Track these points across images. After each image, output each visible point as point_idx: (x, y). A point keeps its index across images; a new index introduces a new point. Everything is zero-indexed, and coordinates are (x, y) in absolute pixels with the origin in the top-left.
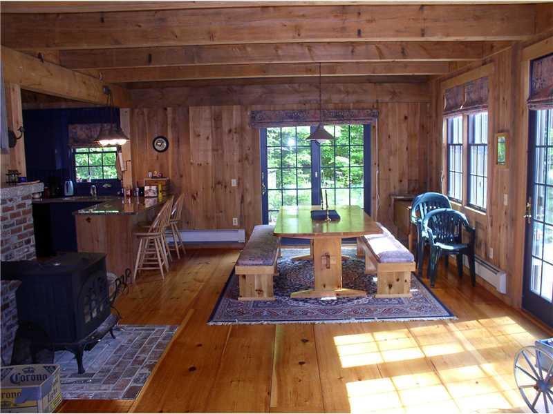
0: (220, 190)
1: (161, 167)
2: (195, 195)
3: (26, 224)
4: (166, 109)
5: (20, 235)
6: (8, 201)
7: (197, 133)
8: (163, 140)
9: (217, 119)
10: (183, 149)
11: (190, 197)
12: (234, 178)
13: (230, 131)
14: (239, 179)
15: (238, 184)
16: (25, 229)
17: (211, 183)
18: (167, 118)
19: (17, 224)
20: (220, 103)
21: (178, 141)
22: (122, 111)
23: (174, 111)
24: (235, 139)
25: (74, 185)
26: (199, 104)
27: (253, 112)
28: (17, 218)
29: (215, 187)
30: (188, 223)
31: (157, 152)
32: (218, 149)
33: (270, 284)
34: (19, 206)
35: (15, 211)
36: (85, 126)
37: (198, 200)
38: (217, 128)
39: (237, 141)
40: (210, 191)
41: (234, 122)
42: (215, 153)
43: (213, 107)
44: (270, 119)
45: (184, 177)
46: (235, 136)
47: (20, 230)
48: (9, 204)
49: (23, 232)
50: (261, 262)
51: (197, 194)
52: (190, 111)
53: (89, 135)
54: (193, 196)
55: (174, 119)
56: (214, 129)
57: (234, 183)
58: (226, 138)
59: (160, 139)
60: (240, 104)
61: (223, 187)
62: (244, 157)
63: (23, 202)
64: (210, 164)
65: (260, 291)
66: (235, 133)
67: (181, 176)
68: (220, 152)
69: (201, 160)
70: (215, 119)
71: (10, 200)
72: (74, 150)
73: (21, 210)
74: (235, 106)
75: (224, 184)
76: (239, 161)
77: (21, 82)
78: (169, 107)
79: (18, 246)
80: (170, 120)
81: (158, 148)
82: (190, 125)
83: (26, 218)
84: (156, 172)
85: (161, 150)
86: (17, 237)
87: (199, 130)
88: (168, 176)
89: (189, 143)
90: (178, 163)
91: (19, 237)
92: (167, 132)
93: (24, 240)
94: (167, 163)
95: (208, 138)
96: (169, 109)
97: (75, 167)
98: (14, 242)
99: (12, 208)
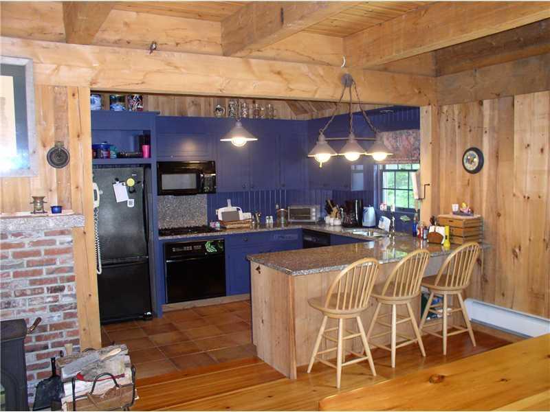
1: (472, 196)
2: (517, 249)
3: (52, 267)
4: (481, 103)
5: (35, 280)
7: (526, 143)
8: (475, 154)
10: (504, 169)
11: (509, 253)
18: (482, 116)
19: (28, 266)
22: (423, 111)
23: (493, 108)
26: (529, 88)
28: (30, 258)
30: (503, 295)
31: (467, 174)
34: (38, 243)
35: (28, 248)
36: (391, 134)
37: (521, 260)
40: (542, 246)
45: (502, 217)
47: (37, 273)
49: (44, 277)
51: (520, 248)
52: (516, 103)
53: (395, 146)
54: (514, 252)
55: (492, 119)
59: (471, 152)
63: (49, 238)
64: (544, 197)
67: (499, 215)
71: (17, 235)
73: (42, 248)
78: (487, 98)
79: (28, 292)
80: (486, 121)
81: (468, 166)
82: (516, 127)
83: (55, 259)
84: (464, 205)
85: (471, 169)
86: (28, 282)
87: (528, 138)
88: (481, 213)
89: (512, 159)
90: (495, 191)
91: (33, 283)
92: (482, 141)
93: (45, 287)
94: (481, 191)
95: (542, 150)
96: (486, 103)
97: (382, 189)
98: (21, 287)
99: (21, 245)
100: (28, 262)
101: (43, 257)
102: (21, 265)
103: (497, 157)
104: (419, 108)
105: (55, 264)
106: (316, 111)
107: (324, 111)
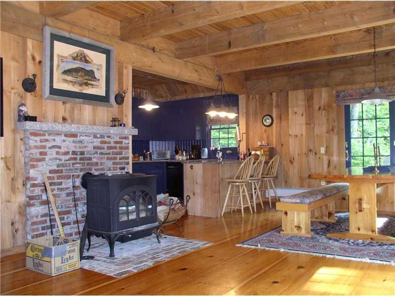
0: (312, 156)
1: (268, 138)
2: (292, 160)
3: (121, 156)
4: (271, 94)
5: (115, 162)
6: (106, 137)
7: (295, 112)
8: (269, 117)
9: (309, 99)
10: (284, 123)
11: (289, 161)
12: (323, 146)
13: (320, 108)
14: (327, 147)
15: (326, 151)
16: (120, 159)
17: (304, 150)
18: (272, 100)
19: (112, 154)
20: (312, 87)
21: (280, 117)
22: (240, 97)
23: (277, 96)
24: (323, 114)
25: (208, 151)
26: (296, 88)
27: (337, 92)
28: (113, 150)
29: (308, 153)
31: (265, 127)
32: (309, 123)
33: (307, 222)
34: (116, 142)
35: (112, 145)
37: (295, 164)
38: (309, 107)
39: (325, 116)
40: (304, 156)
41: (323, 101)
42: (308, 126)
43: (306, 90)
44: (351, 96)
45: (284, 146)
46: (324, 112)
47: (115, 158)
48: (106, 139)
49: (118, 161)
50: (298, 201)
51: (294, 159)
52: (289, 95)
54: (291, 161)
55: (277, 102)
56: (307, 107)
57: (323, 150)
58: (316, 114)
59: (267, 117)
60: (327, 86)
61: (314, 154)
62: (331, 128)
63: (120, 140)
64: (304, 135)
65: (299, 227)
66: (324, 109)
67: (282, 145)
68: (312, 126)
69: (298, 132)
70: (308, 100)
71: (109, 137)
72: (211, 127)
73: (118, 145)
74: (323, 88)
75: (314, 152)
76: (327, 133)
77: (133, 63)
78: (274, 92)
79: (112, 169)
80: (274, 102)
81: (265, 123)
82: (289, 105)
83: (122, 152)
84: (264, 142)
85: (268, 125)
86: (112, 163)
87: (296, 109)
88: (272, 145)
89: (288, 119)
90: (280, 135)
91: (114, 163)
92: (272, 111)
93: (118, 166)
94: (272, 135)
95: (302, 115)
96: (274, 94)
97: (210, 139)
98: (109, 166)
99: (109, 143)
100: (112, 152)
101: (118, 150)
102: (109, 154)
103: (281, 118)
104: (238, 96)
105: (122, 154)
106: (170, 97)
107: (176, 97)
